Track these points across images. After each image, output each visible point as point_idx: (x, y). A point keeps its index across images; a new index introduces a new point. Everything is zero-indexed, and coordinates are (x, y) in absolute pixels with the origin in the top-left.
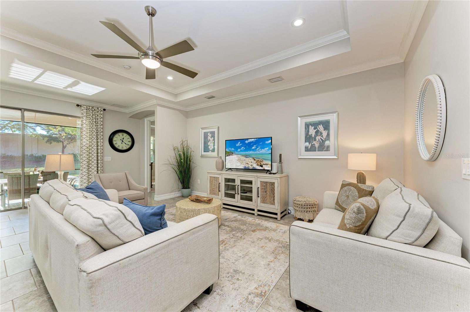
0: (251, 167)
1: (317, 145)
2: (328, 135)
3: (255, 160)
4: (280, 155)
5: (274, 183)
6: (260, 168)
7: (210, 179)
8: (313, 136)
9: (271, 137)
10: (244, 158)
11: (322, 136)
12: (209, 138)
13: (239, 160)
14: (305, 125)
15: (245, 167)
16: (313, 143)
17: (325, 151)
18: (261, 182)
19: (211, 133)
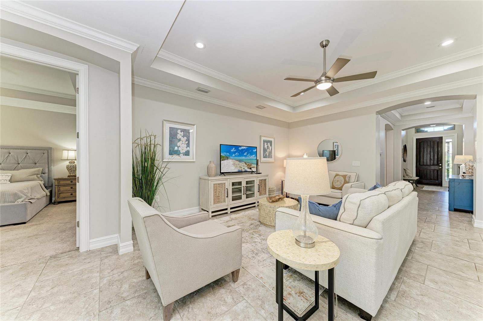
0: (243, 170)
1: (268, 155)
2: (272, 149)
3: (246, 164)
5: (266, 179)
6: (250, 170)
7: (214, 186)
8: (266, 149)
9: (256, 147)
10: (237, 162)
13: (234, 164)
14: (263, 141)
15: (239, 170)
17: (270, 158)
18: (259, 180)
19: (183, 130)
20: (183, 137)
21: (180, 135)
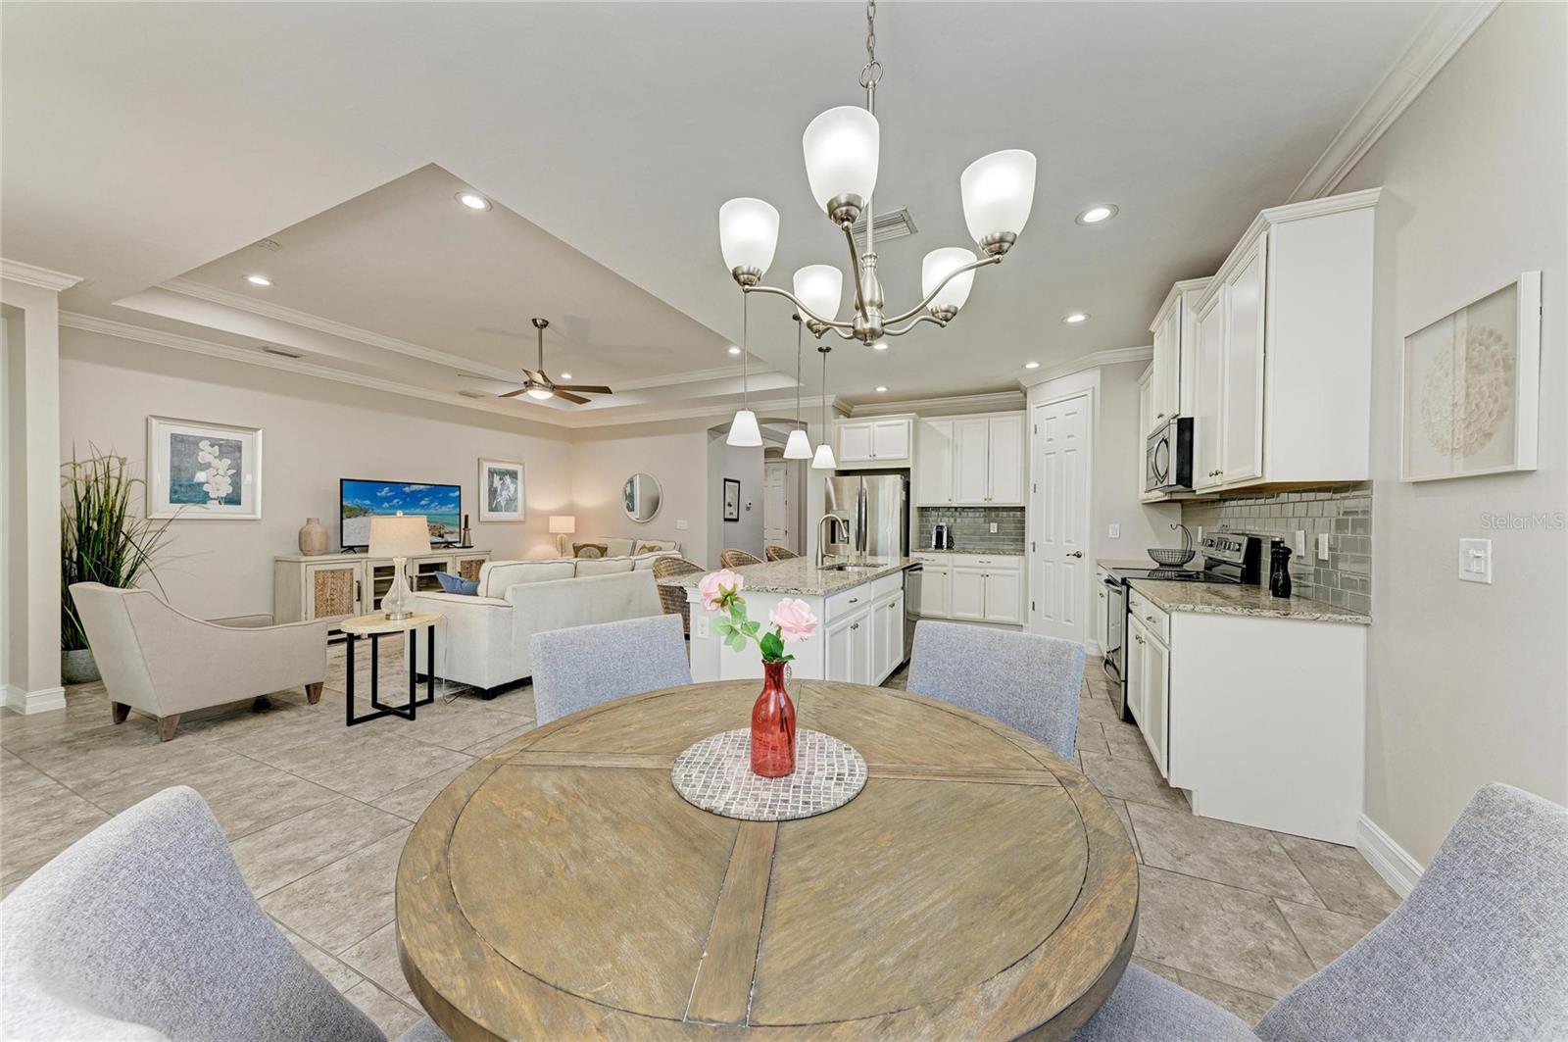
1: (503, 503)
4: (466, 517)
6: (439, 540)
7: (317, 578)
8: (498, 490)
9: (459, 487)
11: (509, 491)
12: (204, 457)
14: (489, 472)
16: (498, 500)
18: (462, 562)
19: (217, 442)
20: (220, 457)
21: (207, 454)
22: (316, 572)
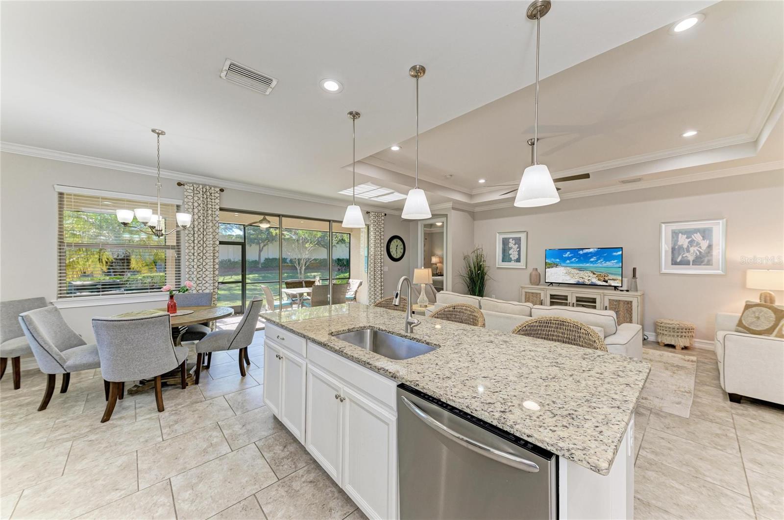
0: (587, 282)
1: (691, 258)
2: (710, 247)
3: (594, 274)
4: (634, 269)
5: (631, 302)
6: (604, 284)
7: (526, 295)
8: (685, 246)
9: (622, 248)
10: (574, 271)
11: (700, 247)
12: (511, 245)
13: (568, 273)
14: (672, 233)
15: (579, 281)
16: (684, 256)
17: (704, 265)
18: (610, 300)
19: (514, 239)
20: (515, 244)
21: (511, 243)
22: (526, 292)
